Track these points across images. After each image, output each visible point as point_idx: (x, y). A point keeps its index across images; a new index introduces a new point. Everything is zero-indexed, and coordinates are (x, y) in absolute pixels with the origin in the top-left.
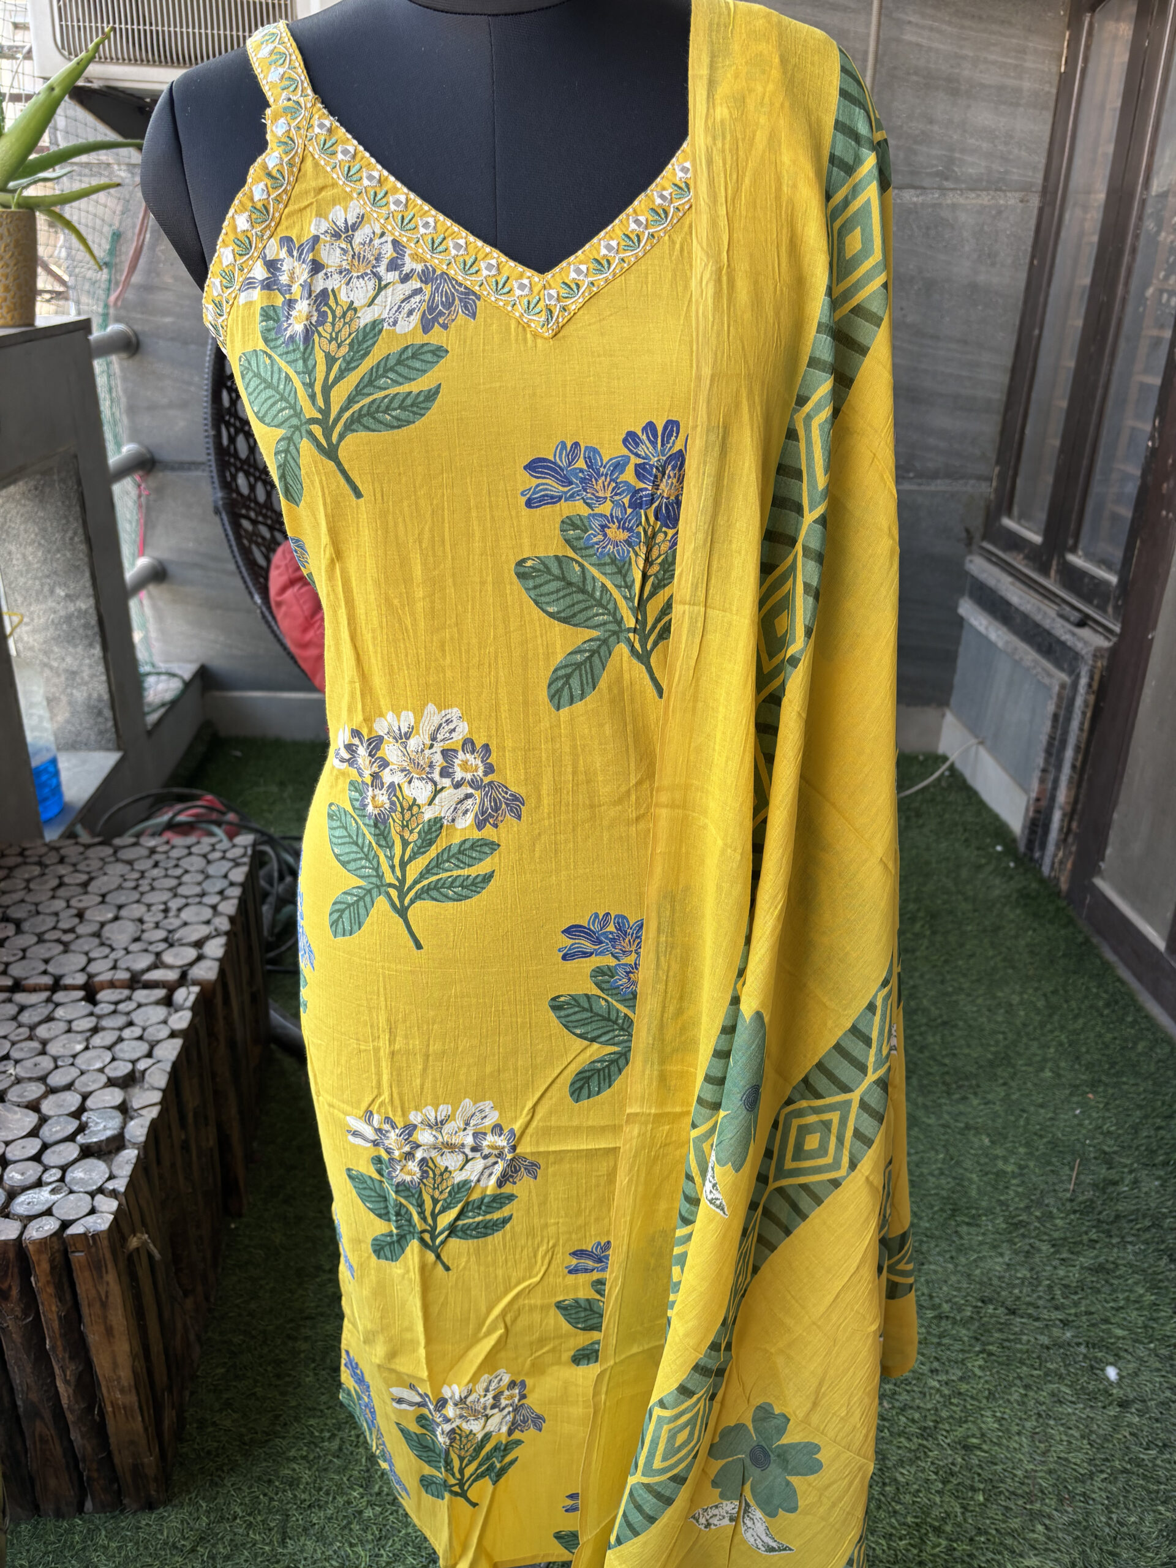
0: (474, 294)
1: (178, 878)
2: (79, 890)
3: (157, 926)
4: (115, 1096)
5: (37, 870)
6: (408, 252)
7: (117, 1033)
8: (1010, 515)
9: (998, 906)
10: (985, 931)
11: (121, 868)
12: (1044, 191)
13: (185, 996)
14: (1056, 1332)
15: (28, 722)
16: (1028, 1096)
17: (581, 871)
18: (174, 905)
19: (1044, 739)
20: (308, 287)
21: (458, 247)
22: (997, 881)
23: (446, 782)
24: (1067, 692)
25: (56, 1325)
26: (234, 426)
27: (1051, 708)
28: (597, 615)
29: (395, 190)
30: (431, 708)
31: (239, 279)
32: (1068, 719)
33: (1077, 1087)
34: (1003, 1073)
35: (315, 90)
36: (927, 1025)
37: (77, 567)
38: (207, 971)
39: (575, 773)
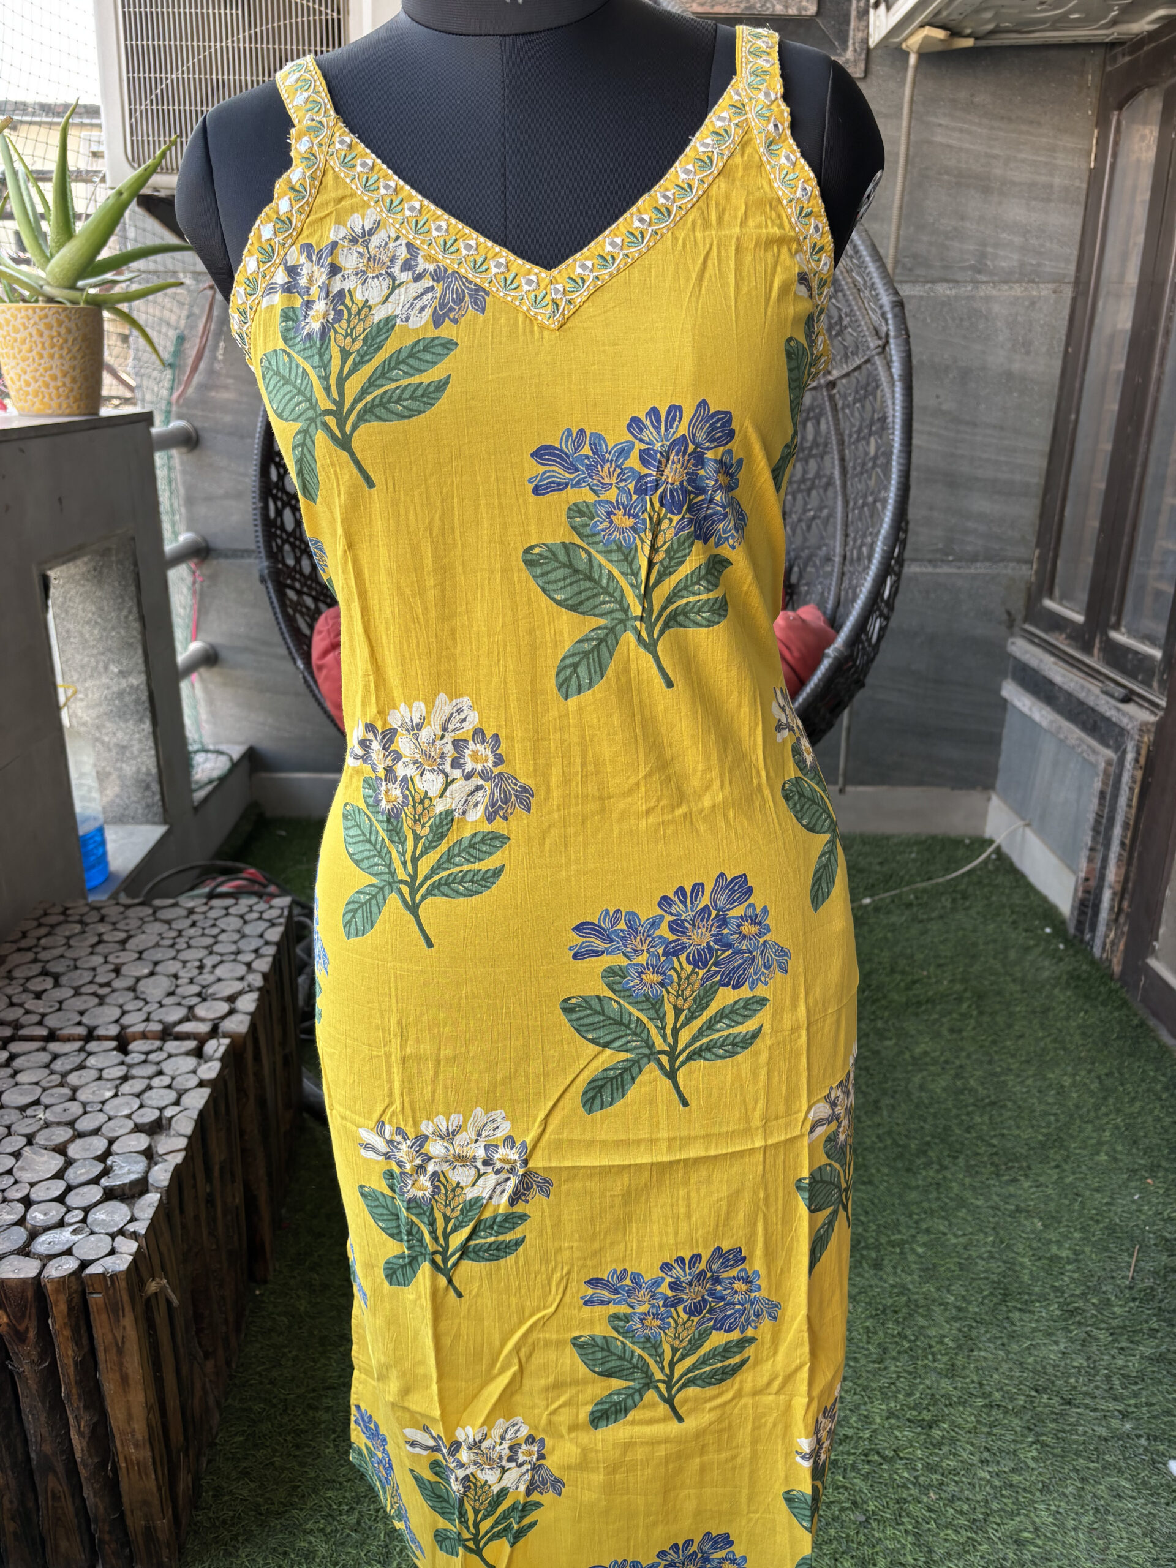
0: (484, 290)
1: (215, 937)
2: (118, 947)
3: (191, 981)
4: (142, 1141)
5: (77, 928)
6: (421, 253)
7: (146, 1082)
8: (1051, 596)
9: (1048, 987)
10: (1034, 1012)
11: (158, 927)
12: (1077, 282)
13: (216, 1048)
14: (1115, 1423)
15: (76, 794)
16: (1082, 1179)
17: (592, 866)
18: (209, 962)
19: (1091, 817)
20: (326, 289)
21: (468, 247)
22: (1046, 963)
23: (457, 773)
24: (1112, 770)
25: (72, 1370)
26: (281, 500)
27: (1098, 785)
28: (604, 603)
29: (410, 198)
30: (442, 697)
31: (262, 285)
32: (1115, 796)
33: (1135, 1171)
34: (1056, 1155)
35: (337, 111)
36: (974, 1105)
37: (131, 645)
38: (238, 1024)
39: (584, 764)
